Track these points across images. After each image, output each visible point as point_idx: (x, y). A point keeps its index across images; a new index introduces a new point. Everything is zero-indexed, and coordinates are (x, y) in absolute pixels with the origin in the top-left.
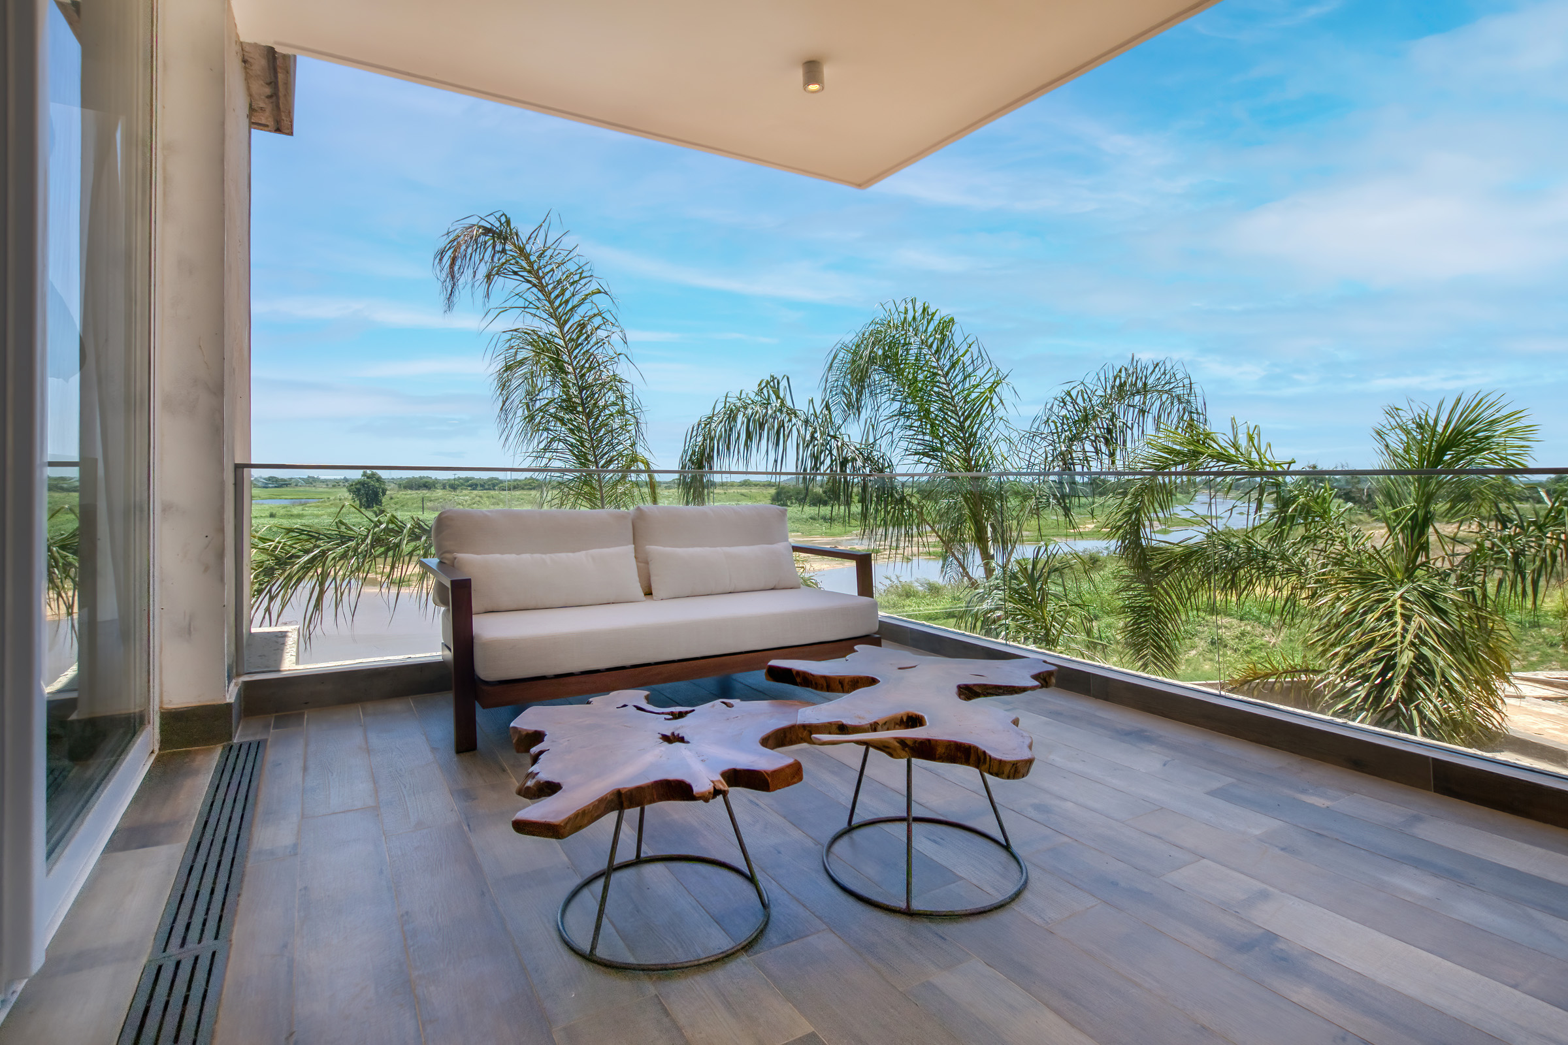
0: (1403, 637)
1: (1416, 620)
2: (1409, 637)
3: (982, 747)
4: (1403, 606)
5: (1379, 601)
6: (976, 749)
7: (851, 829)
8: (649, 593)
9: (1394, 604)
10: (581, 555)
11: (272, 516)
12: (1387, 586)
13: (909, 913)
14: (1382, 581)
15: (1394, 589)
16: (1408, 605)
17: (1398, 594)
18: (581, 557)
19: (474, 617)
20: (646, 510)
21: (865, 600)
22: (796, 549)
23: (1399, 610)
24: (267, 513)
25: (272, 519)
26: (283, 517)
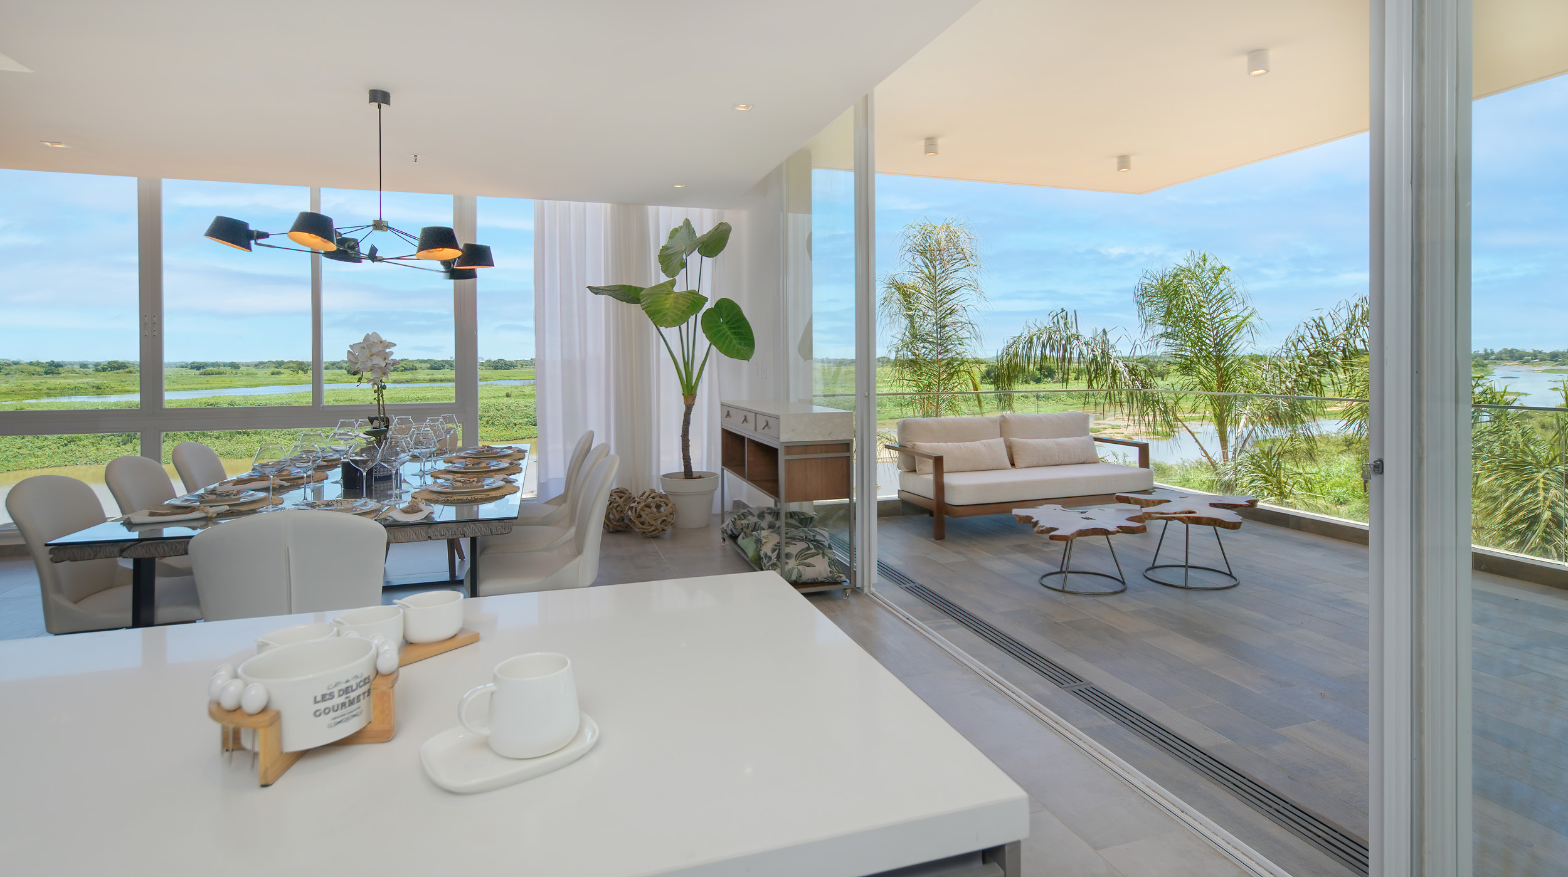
0: (1544, 503)
1: (1553, 491)
2: (1548, 503)
3: (1221, 519)
4: (1544, 483)
5: (1527, 481)
6: (1219, 519)
7: (1153, 567)
8: (1013, 464)
9: (1538, 481)
10: (977, 443)
11: (508, 396)
12: (1535, 470)
13: (1186, 588)
14: (1530, 467)
15: (1539, 472)
16: (1548, 482)
17: (1541, 475)
18: (977, 444)
19: (945, 475)
20: (1007, 417)
21: (1144, 470)
22: (1096, 439)
23: (1541, 485)
24: (504, 393)
25: (509, 399)
26: (518, 396)
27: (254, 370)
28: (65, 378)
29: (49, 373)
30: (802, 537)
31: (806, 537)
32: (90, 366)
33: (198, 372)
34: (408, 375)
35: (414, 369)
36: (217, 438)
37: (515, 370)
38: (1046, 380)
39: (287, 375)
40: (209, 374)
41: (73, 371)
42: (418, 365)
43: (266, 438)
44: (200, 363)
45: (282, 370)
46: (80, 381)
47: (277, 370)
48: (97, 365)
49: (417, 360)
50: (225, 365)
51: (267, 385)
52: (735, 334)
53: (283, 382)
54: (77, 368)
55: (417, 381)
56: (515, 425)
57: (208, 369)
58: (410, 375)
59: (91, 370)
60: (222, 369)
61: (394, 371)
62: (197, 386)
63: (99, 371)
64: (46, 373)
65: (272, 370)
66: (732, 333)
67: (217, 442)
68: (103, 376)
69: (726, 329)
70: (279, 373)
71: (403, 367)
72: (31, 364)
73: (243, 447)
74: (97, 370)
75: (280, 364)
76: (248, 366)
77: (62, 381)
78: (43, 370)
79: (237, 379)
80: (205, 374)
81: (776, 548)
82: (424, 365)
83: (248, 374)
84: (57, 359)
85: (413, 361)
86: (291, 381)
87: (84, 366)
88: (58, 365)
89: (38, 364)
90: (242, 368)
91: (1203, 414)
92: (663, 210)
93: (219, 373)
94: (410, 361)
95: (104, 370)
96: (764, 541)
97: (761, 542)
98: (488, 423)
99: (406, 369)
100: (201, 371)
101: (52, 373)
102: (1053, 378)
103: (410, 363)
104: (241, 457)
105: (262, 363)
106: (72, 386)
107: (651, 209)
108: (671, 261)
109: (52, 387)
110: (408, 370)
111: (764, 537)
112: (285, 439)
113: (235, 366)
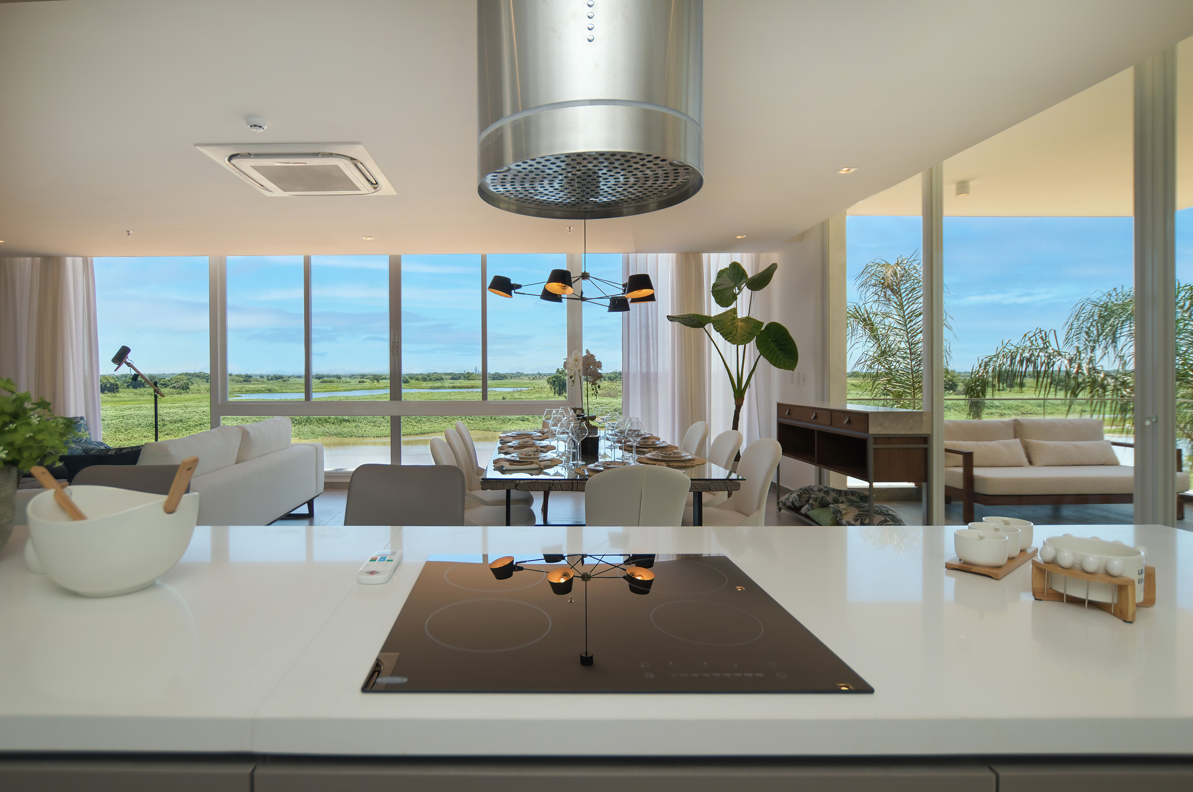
8: (1032, 463)
18: (995, 444)
19: (973, 468)
20: (1020, 420)
27: (349, 380)
28: (253, 384)
29: (246, 381)
30: (878, 511)
31: (881, 512)
32: (265, 377)
33: (319, 381)
34: (438, 384)
35: (441, 379)
36: (333, 424)
37: (507, 381)
38: (947, 392)
39: (368, 383)
40: (325, 382)
41: (257, 380)
42: (444, 377)
43: (359, 424)
44: (320, 375)
45: (365, 380)
46: (261, 386)
47: (362, 380)
48: (268, 376)
49: (444, 373)
50: (333, 376)
51: (357, 390)
52: (781, 350)
53: (364, 388)
54: (258, 377)
55: (444, 387)
56: (510, 420)
57: (325, 379)
58: (440, 383)
59: (265, 380)
60: (332, 379)
61: (429, 380)
62: (320, 390)
63: (269, 380)
64: (244, 381)
65: (359, 380)
66: (779, 349)
67: (333, 426)
68: (272, 383)
69: (774, 346)
70: (363, 382)
71: (435, 378)
72: (237, 376)
73: (346, 430)
74: (268, 380)
75: (363, 376)
76: (345, 377)
77: (252, 386)
78: (242, 379)
79: (340, 385)
80: (323, 382)
81: (858, 518)
82: (448, 377)
83: (346, 382)
84: (249, 373)
85: (441, 374)
86: (370, 387)
87: (262, 377)
88: (250, 377)
89: (240, 376)
90: (343, 379)
91: (1122, 427)
92: (713, 256)
93: (331, 382)
94: (439, 374)
95: (272, 379)
96: (844, 512)
97: (841, 513)
98: (492, 419)
99: (437, 380)
100: (321, 380)
101: (247, 381)
102: (954, 391)
103: (439, 375)
104: (346, 437)
105: (353, 375)
106: (257, 389)
107: (705, 256)
108: (723, 295)
109: (248, 390)
110: (438, 380)
111: (843, 509)
112: (370, 425)
113: (339, 377)
